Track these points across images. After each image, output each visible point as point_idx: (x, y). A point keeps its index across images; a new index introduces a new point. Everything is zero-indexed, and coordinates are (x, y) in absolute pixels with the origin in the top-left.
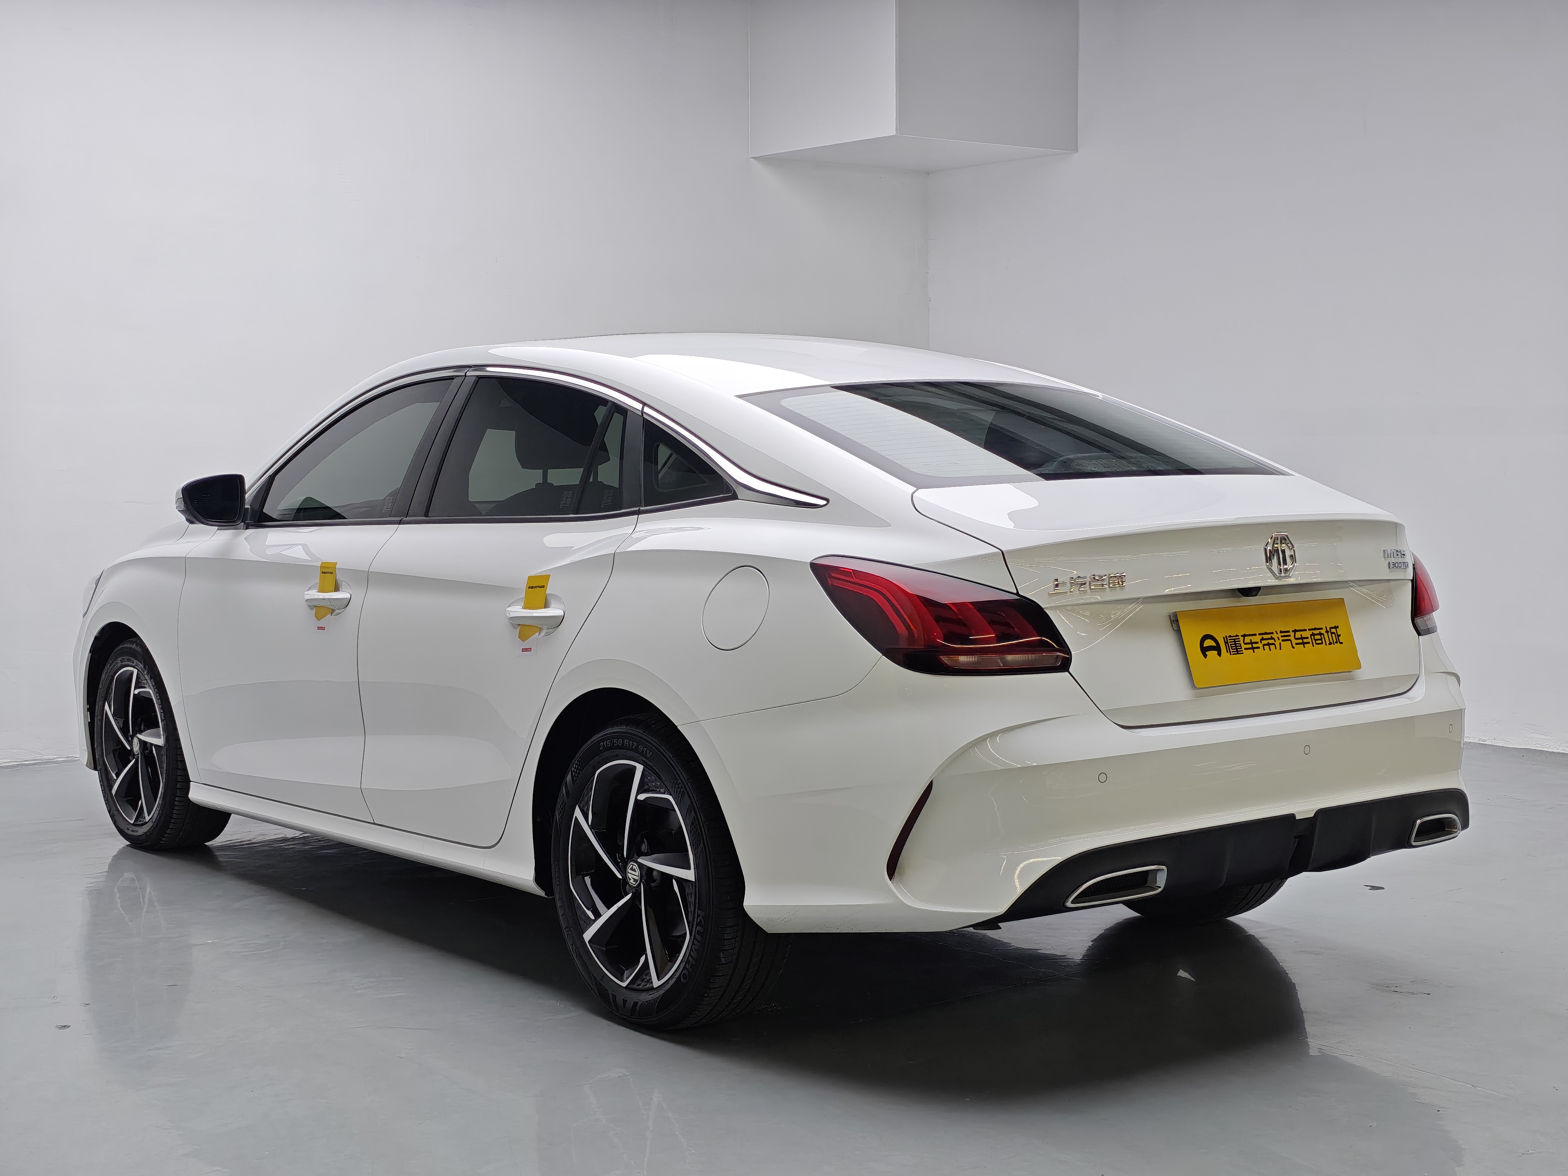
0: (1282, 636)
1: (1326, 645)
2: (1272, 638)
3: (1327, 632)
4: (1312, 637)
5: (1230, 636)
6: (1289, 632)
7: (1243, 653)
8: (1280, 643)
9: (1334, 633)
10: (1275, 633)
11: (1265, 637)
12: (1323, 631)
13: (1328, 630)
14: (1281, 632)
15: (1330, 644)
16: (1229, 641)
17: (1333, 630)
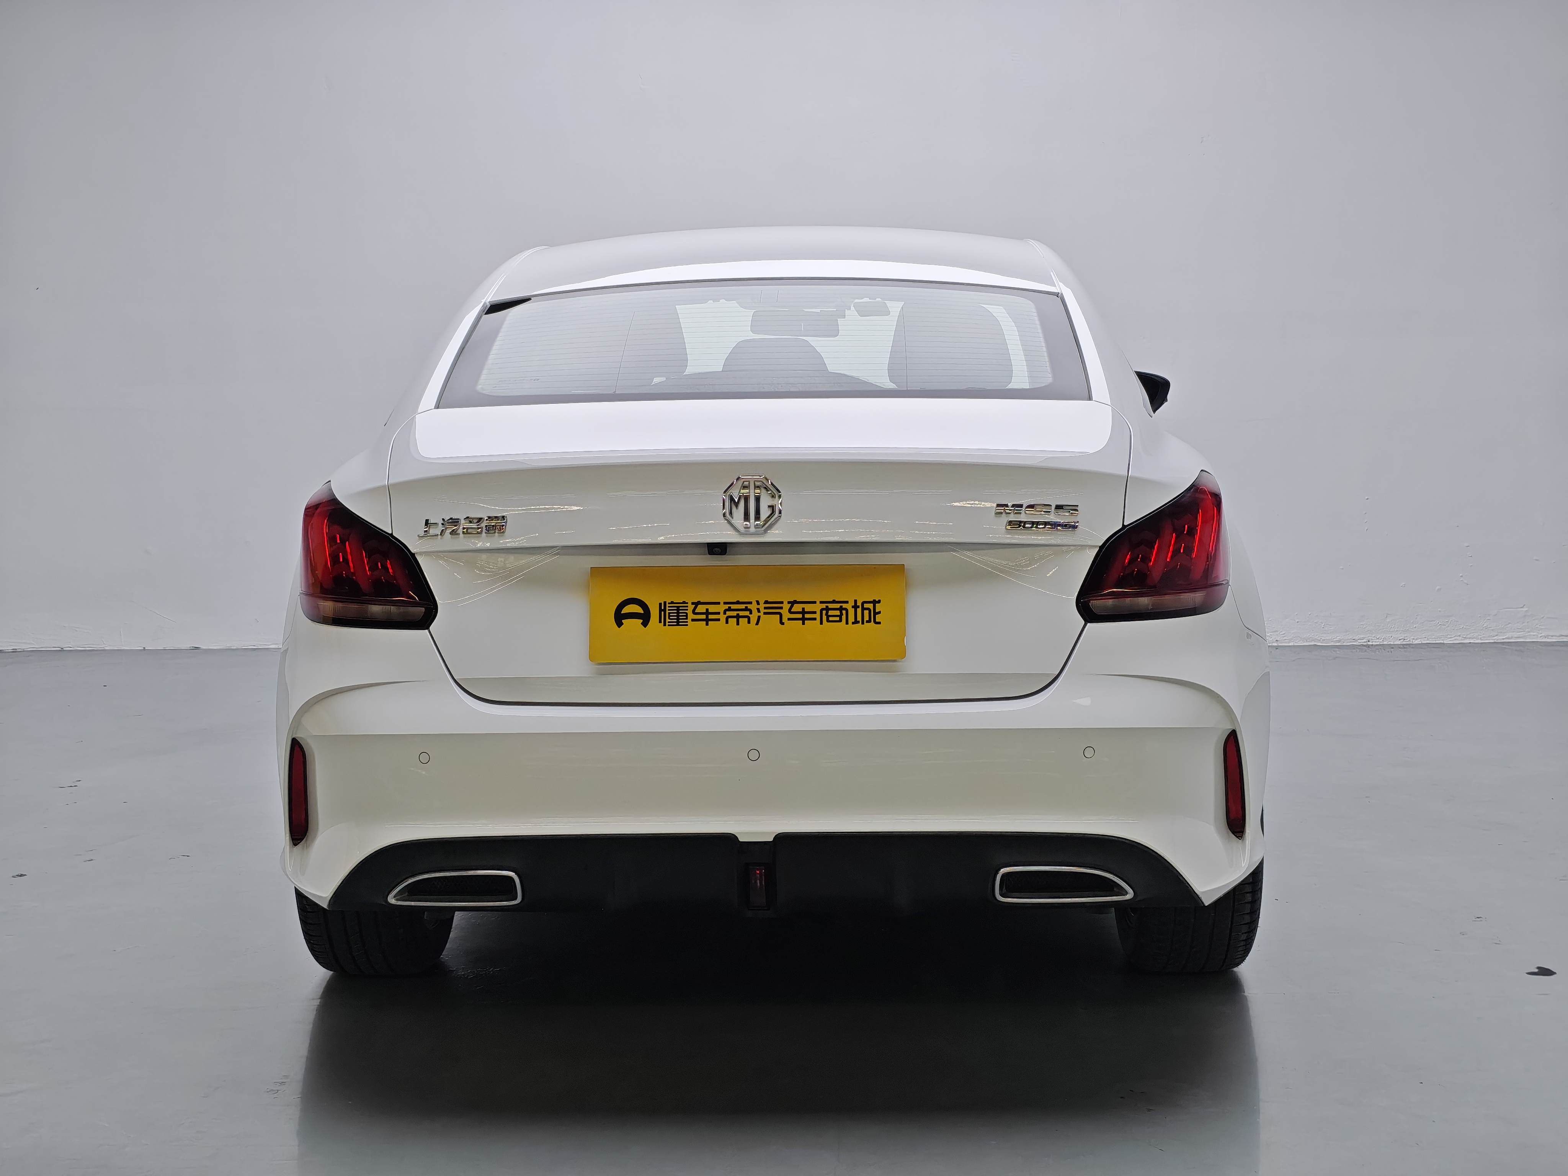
0: (765, 608)
1: (847, 623)
2: (746, 609)
3: (855, 607)
4: (824, 612)
5: (672, 603)
6: (782, 603)
7: (687, 625)
8: (759, 617)
9: (869, 609)
10: (754, 603)
11: (733, 607)
12: (848, 606)
13: (859, 604)
14: (766, 602)
15: (856, 622)
16: (667, 608)
17: (871, 606)
